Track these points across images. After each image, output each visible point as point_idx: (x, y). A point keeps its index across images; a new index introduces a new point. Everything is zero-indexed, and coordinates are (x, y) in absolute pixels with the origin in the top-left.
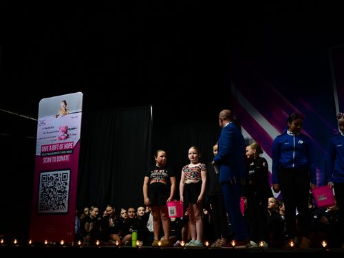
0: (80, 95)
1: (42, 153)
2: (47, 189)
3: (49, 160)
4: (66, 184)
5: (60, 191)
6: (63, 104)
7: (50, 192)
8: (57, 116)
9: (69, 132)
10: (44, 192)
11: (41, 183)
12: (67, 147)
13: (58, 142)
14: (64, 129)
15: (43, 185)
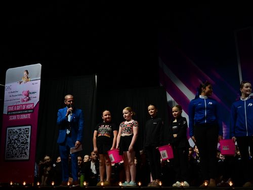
0: (39, 66)
1: (8, 112)
2: (13, 141)
3: (14, 118)
4: (28, 137)
5: (23, 143)
6: (25, 73)
7: (15, 143)
8: (20, 83)
9: (30, 96)
10: (10, 143)
11: (7, 136)
12: (28, 107)
13: (21, 103)
14: (26, 93)
15: (9, 137)
